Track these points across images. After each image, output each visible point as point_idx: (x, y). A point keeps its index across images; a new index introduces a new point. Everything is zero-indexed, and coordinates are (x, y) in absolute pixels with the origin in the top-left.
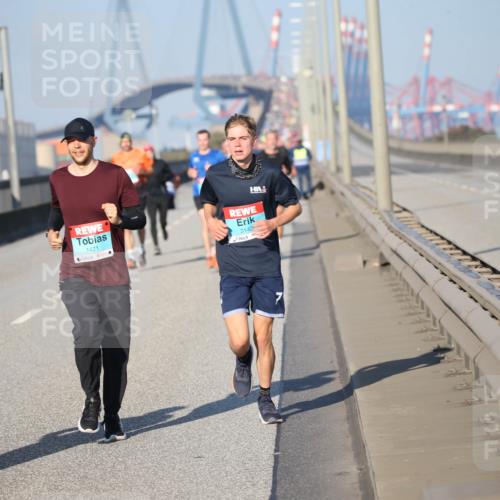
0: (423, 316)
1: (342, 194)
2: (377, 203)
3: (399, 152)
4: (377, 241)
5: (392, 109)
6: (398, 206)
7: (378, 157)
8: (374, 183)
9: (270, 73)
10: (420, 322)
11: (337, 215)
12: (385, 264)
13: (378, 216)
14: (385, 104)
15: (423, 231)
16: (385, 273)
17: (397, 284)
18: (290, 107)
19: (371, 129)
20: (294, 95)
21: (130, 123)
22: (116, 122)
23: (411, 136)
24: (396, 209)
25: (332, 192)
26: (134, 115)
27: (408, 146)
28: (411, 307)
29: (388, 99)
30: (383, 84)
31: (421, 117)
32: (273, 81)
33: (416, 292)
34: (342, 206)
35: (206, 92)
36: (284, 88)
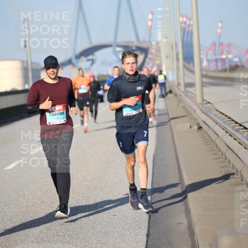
0: (217, 151)
1: (180, 96)
2: (196, 99)
3: (206, 76)
4: (197, 118)
5: (203, 57)
6: (206, 101)
7: (197, 79)
8: (195, 90)
9: (147, 40)
10: (215, 154)
11: (178, 105)
12: (200, 128)
13: (197, 106)
14: (200, 54)
15: (217, 112)
16: (200, 132)
17: (205, 137)
18: (157, 56)
19: (194, 66)
20: (158, 50)
21: (83, 63)
22: (77, 62)
23: (212, 69)
24: (205, 102)
25: (176, 95)
26: (85, 59)
27: (210, 74)
28: (212, 147)
29: (202, 52)
30: (199, 45)
31: (216, 60)
32: (149, 44)
33: (214, 140)
34: (180, 101)
35: (119, 49)
36: (154, 47)
